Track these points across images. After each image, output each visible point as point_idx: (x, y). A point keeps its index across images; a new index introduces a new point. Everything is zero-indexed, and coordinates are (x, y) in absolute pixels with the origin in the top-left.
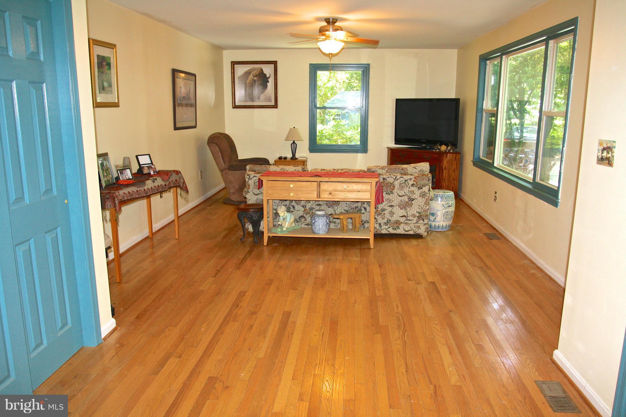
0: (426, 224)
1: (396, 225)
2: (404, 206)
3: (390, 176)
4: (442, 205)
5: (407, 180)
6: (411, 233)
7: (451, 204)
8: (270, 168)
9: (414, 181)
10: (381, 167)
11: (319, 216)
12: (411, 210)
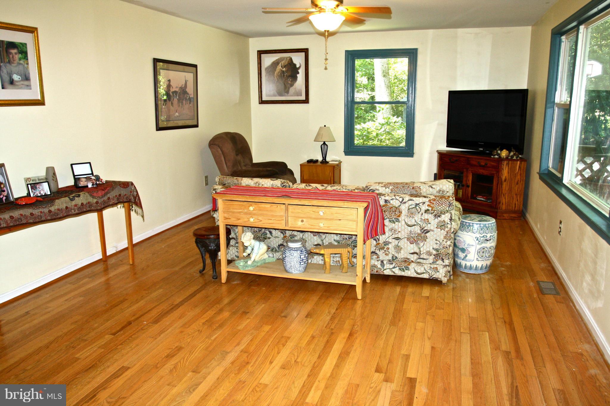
0: (447, 265)
1: (403, 265)
2: (413, 240)
3: (394, 198)
4: (476, 238)
5: (418, 204)
6: (426, 276)
7: (490, 237)
8: (242, 182)
9: (428, 205)
10: (384, 184)
11: (291, 249)
12: (424, 246)
